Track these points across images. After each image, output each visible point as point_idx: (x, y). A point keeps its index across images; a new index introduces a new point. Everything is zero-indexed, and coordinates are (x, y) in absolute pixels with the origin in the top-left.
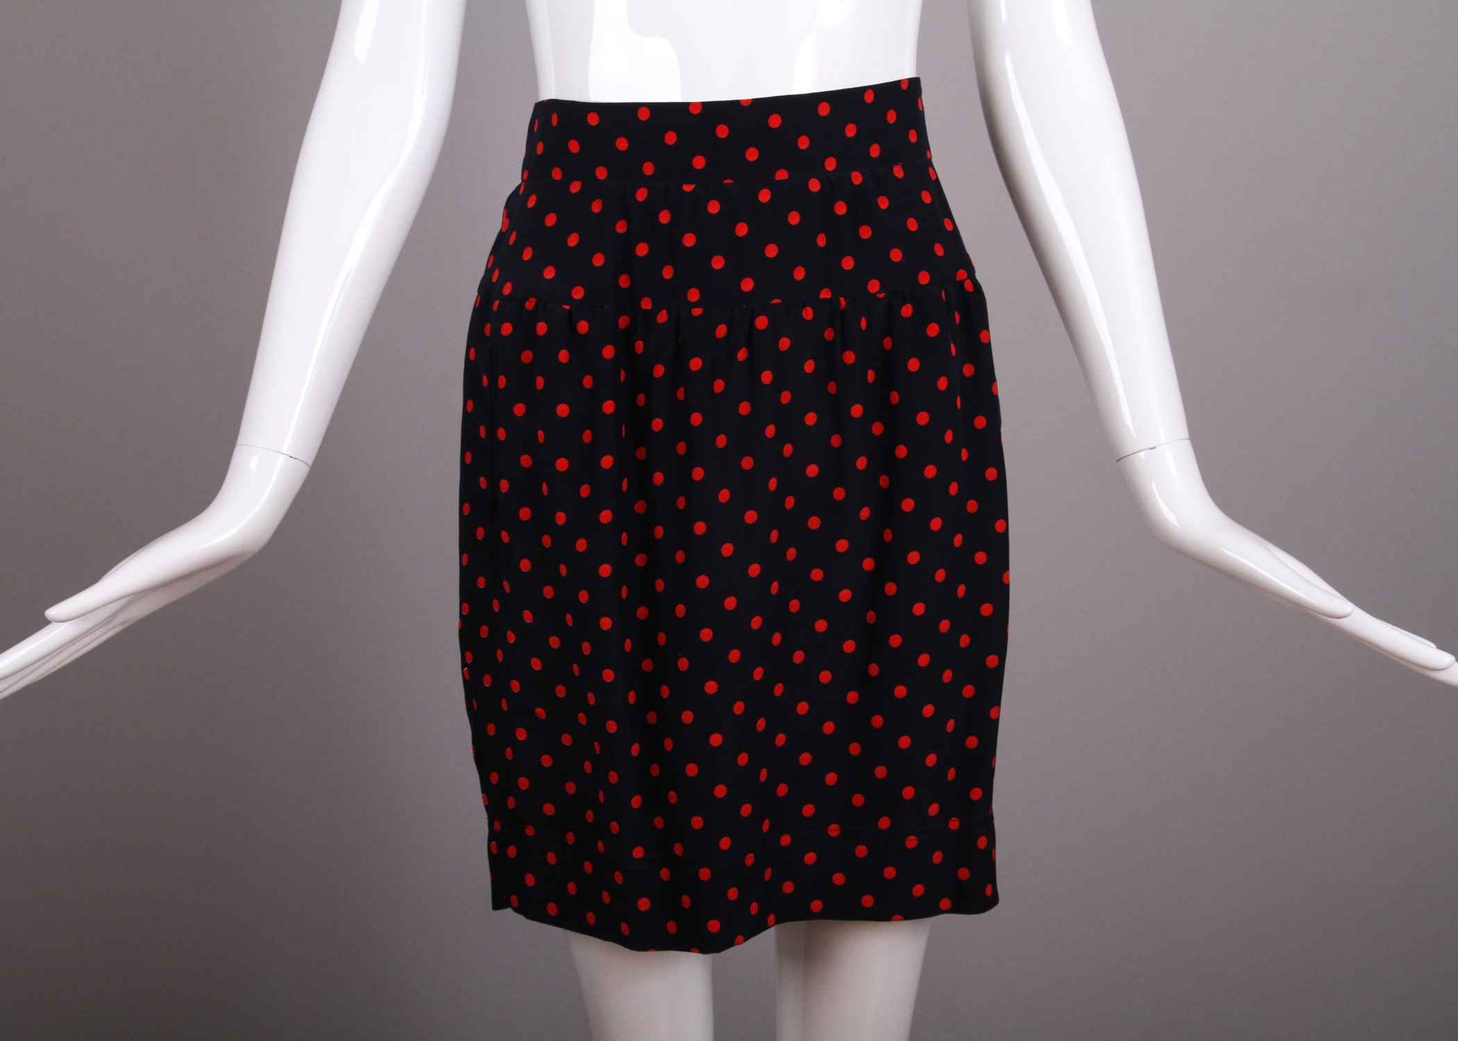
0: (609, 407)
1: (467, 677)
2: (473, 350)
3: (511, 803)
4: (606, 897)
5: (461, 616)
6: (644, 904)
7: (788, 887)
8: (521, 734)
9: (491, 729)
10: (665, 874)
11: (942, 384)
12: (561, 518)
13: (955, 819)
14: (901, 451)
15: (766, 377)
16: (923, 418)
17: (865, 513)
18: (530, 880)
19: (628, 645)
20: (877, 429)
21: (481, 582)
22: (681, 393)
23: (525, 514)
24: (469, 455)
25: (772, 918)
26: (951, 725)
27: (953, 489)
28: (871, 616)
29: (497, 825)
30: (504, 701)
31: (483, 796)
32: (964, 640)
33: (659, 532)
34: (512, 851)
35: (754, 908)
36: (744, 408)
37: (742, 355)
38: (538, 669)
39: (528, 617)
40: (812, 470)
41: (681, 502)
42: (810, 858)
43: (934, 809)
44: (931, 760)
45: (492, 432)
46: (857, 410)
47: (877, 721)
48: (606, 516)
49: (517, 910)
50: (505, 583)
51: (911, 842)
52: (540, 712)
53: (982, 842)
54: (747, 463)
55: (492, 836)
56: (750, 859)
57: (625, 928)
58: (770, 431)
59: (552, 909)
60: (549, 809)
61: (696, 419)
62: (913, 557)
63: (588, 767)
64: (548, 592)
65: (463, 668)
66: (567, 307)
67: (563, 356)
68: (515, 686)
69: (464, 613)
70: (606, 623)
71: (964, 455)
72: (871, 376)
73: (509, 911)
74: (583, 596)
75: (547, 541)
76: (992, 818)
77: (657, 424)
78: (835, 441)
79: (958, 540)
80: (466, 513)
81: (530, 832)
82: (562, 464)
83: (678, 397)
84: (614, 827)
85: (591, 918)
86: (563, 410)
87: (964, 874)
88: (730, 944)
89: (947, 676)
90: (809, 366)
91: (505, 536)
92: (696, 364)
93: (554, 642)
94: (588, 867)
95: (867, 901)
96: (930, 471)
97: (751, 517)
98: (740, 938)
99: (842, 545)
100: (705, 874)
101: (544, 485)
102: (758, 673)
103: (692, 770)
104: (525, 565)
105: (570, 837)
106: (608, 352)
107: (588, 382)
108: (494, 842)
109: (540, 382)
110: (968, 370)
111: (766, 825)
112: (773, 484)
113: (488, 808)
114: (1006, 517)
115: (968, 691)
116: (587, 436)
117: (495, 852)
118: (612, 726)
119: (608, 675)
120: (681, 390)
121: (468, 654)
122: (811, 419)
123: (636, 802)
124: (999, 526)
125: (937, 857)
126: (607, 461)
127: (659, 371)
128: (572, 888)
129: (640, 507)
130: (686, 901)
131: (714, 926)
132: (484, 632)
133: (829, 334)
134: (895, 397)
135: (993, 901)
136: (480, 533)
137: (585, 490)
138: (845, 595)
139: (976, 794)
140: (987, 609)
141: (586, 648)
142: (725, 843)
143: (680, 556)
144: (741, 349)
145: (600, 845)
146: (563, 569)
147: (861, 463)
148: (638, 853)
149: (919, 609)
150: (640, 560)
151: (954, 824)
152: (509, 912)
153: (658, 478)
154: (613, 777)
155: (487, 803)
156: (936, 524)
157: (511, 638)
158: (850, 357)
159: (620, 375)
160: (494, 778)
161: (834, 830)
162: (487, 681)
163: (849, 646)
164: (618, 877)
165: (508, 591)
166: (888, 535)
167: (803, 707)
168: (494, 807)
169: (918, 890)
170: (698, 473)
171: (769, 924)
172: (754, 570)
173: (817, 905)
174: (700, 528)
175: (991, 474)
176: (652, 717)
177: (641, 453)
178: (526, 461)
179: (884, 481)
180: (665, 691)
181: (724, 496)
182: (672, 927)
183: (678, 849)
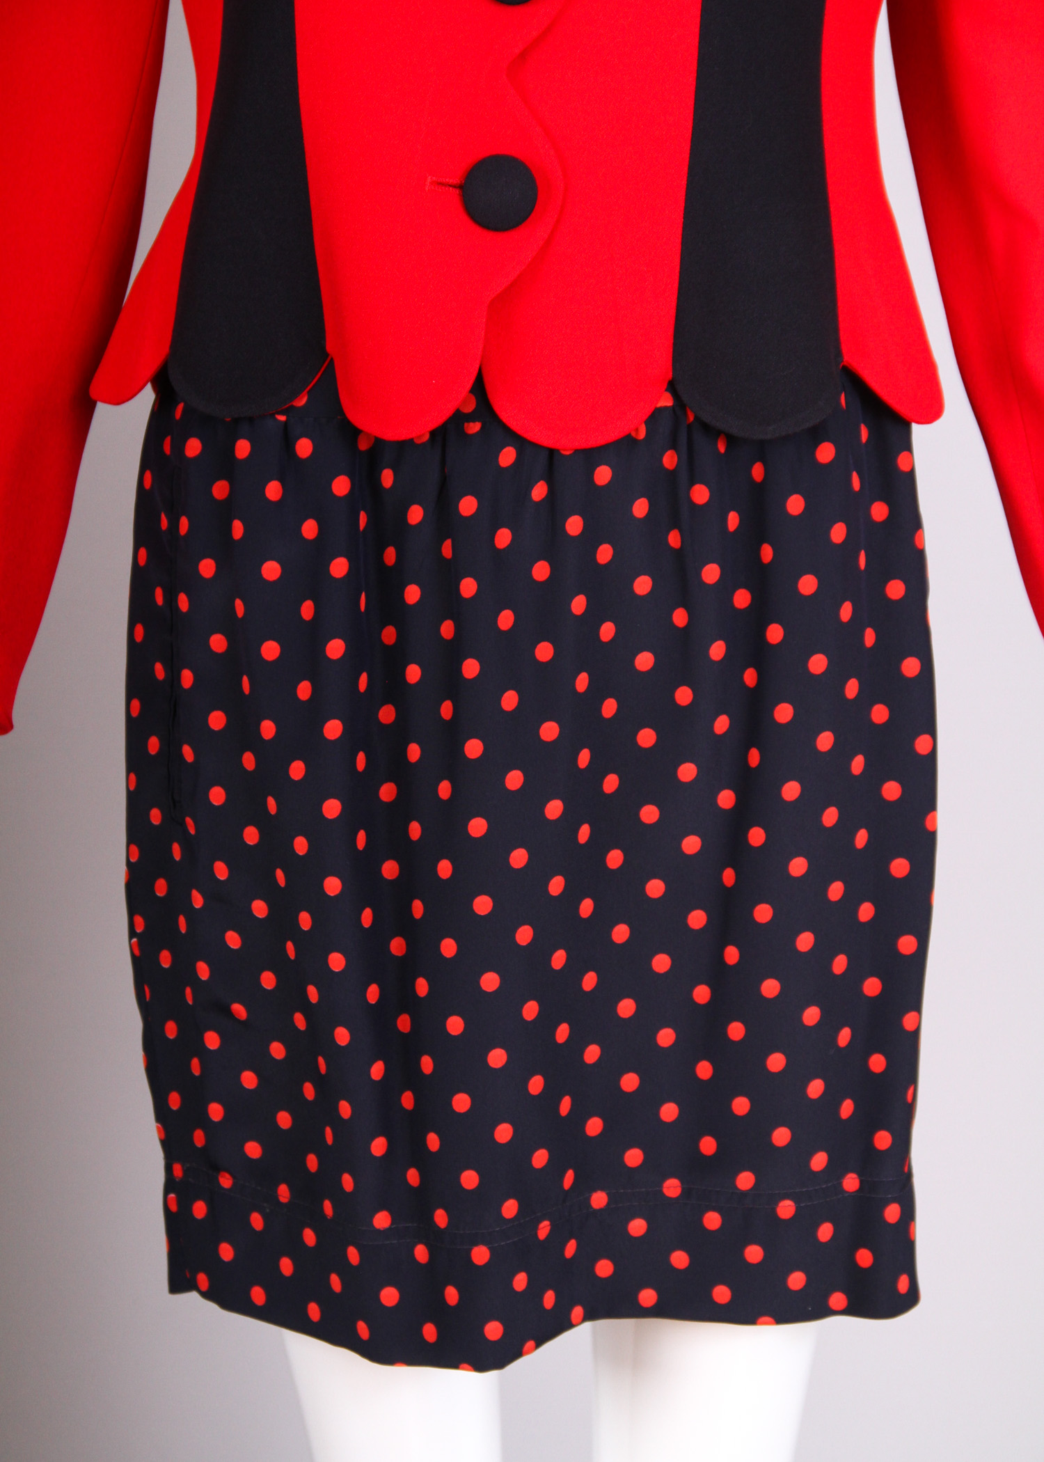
0: (339, 567)
1: (137, 952)
2: (148, 475)
3: (199, 1138)
4: (335, 1282)
5: (129, 863)
6: (389, 1296)
7: (604, 1268)
8: (212, 1041)
9: (171, 1030)
10: (421, 1253)
11: (838, 533)
12: (268, 729)
13: (853, 1175)
14: (775, 633)
15: (574, 525)
16: (808, 584)
17: (722, 724)
18: (226, 1252)
19: (367, 917)
20: (742, 599)
21: (156, 816)
22: (447, 549)
23: (217, 720)
24: (139, 629)
25: (578, 1311)
26: (845, 1036)
27: (852, 688)
28: (729, 876)
29: (178, 1170)
30: (188, 991)
31: (158, 1128)
32: (866, 911)
33: (414, 752)
34: (200, 1209)
35: (549, 1299)
36: (541, 571)
37: (539, 492)
38: (235, 948)
39: (221, 871)
40: (645, 661)
41: (446, 710)
42: (638, 1226)
43: (819, 1161)
44: (816, 1088)
45: (171, 599)
46: (711, 573)
47: (736, 1030)
48: (333, 729)
49: (207, 1295)
50: (189, 820)
51: (786, 1209)
52: (239, 1009)
53: (892, 1213)
54: (544, 651)
55: (170, 1185)
56: (544, 1229)
57: (363, 1329)
58: (579, 604)
59: (258, 1295)
60: (253, 1149)
61: (468, 587)
62: (791, 790)
63: (309, 1091)
64: (251, 835)
65: (131, 937)
66: (282, 418)
67: (273, 490)
68: (203, 971)
69: (132, 860)
70: (333, 885)
71: (869, 637)
72: (733, 520)
73: (194, 1296)
74: (301, 845)
75: (249, 761)
76: (909, 1176)
77: (413, 594)
78: (680, 617)
79: (858, 764)
80: (135, 714)
81: (226, 1182)
82: (270, 650)
83: (444, 554)
84: (347, 1181)
85: (314, 1311)
86: (271, 570)
87: (864, 1257)
88: (517, 1354)
89: (840, 964)
90: (640, 508)
91: (188, 752)
92: (468, 506)
93: (259, 908)
94: (309, 1237)
95: (722, 1294)
96: (818, 663)
97: (549, 731)
98: (531, 1344)
99: (687, 772)
100: (481, 1255)
101: (245, 679)
102: (559, 959)
103: (461, 1102)
104: (217, 795)
105: (284, 1192)
106: (341, 486)
107: (310, 529)
108: (172, 1195)
109: (238, 529)
110: (879, 511)
111: (569, 1178)
112: (582, 682)
113: (165, 1144)
114: (931, 729)
115: (872, 986)
116: (307, 610)
117: (174, 1208)
118: (342, 1036)
119: (337, 961)
120: (448, 543)
121: (139, 920)
122: (643, 585)
123: (379, 1146)
124: (922, 745)
125: (825, 1232)
126: (336, 648)
127: (416, 514)
128: (286, 1266)
129: (387, 714)
130: (452, 1295)
131: (493, 1330)
132: (161, 888)
133: (669, 460)
134: (767, 553)
135: (911, 1299)
136: (154, 744)
137: (304, 690)
138: (691, 844)
139: (883, 1140)
140: (900, 867)
141: (305, 921)
142: (510, 1208)
143: (444, 790)
144: (536, 483)
145: (328, 1207)
146: (272, 803)
147: (717, 650)
148: (382, 1220)
149: (798, 866)
150: (387, 792)
151: (851, 1182)
152: (192, 1298)
153: (413, 673)
154: (345, 1109)
155: (163, 1136)
156: (825, 741)
157: (198, 900)
158: (700, 494)
159: (358, 520)
160: (174, 1101)
161: (672, 1187)
162: (165, 960)
163: (697, 919)
164: (353, 1254)
165: (192, 832)
166: (754, 757)
167: (626, 1007)
168: (173, 1145)
169: (797, 1280)
170: (471, 668)
171: (574, 1320)
172: (554, 809)
173: (648, 1297)
174: (474, 748)
175: (911, 667)
176: (404, 1023)
177: (389, 634)
178: (218, 642)
179: (750, 677)
180: (422, 986)
181: (510, 700)
182: (430, 1332)
183: (441, 1218)
